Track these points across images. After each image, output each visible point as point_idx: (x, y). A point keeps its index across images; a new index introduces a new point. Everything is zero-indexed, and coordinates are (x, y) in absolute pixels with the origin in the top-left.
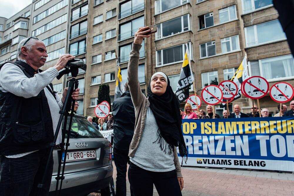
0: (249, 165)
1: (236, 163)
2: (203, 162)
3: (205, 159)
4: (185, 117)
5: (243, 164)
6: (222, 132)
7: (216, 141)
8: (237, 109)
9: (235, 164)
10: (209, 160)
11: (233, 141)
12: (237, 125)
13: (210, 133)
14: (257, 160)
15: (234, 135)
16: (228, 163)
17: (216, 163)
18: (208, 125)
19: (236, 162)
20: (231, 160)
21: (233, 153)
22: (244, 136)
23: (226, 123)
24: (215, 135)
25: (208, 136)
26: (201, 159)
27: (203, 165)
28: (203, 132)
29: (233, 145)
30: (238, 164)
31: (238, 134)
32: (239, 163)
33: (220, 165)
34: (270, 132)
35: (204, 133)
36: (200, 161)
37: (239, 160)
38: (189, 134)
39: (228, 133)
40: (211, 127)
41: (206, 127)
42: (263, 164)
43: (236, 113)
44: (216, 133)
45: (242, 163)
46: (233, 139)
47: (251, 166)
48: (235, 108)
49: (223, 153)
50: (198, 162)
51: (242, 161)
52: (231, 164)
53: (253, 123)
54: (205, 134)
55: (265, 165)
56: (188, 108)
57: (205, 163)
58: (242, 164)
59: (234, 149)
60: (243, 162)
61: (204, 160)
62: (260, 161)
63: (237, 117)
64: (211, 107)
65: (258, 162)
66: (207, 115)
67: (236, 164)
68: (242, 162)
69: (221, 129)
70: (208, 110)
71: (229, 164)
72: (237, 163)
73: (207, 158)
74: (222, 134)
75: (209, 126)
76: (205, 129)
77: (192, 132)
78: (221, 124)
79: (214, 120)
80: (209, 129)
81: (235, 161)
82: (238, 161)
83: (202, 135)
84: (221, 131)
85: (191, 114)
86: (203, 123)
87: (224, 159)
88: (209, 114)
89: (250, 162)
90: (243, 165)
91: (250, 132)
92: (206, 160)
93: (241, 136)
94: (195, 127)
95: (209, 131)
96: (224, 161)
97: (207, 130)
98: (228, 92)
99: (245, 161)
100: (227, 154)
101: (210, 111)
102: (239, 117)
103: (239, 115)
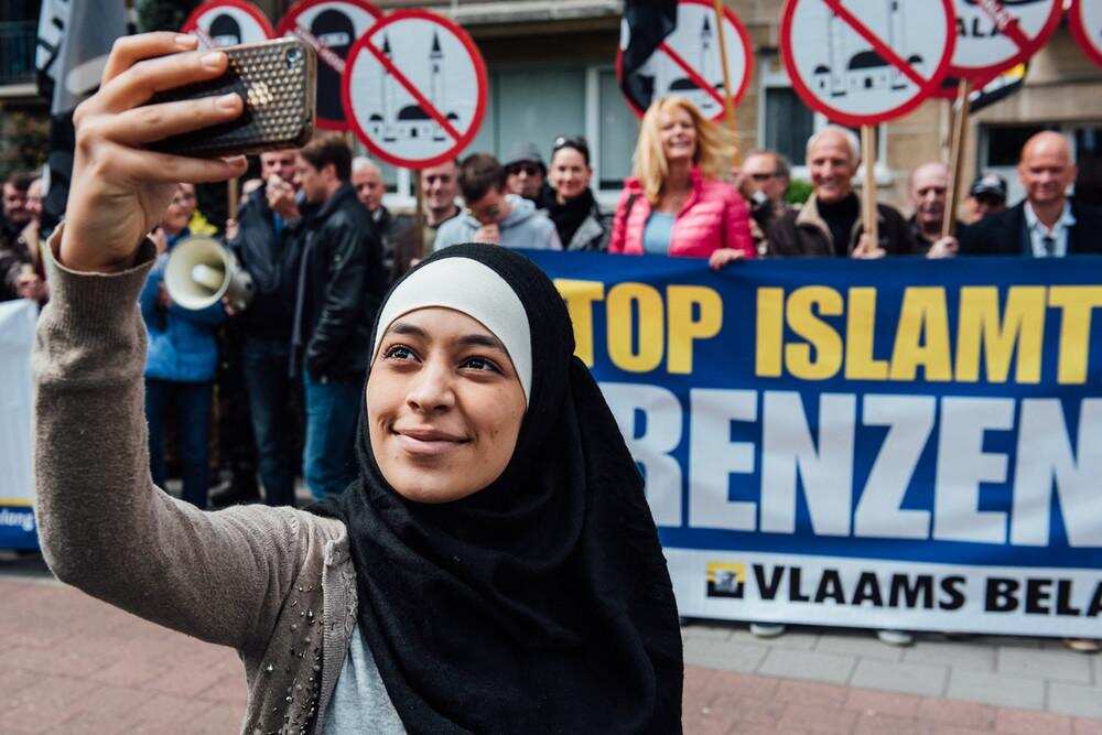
1: (997, 597)
2: (752, 588)
3: (770, 561)
4: (647, 221)
5: (1051, 603)
6: (921, 370)
7: (869, 441)
8: (1045, 177)
9: (991, 606)
10: (796, 574)
11: (1001, 442)
12: (1053, 318)
13: (826, 368)
15: (1013, 390)
16: (940, 595)
17: (849, 595)
18: (815, 308)
19: (1003, 588)
20: (961, 580)
21: (991, 530)
23: (969, 294)
24: (862, 388)
25: (811, 393)
26: (740, 564)
27: (751, 607)
28: (767, 365)
30: (1012, 605)
31: (1047, 386)
32: (1021, 595)
33: (878, 609)
35: (776, 372)
36: (732, 576)
37: (1022, 574)
38: (659, 376)
39: (967, 373)
40: (839, 323)
41: (802, 322)
43: (1037, 204)
44: (877, 371)
45: (1046, 596)
46: (1006, 422)
48: (1036, 163)
49: (913, 524)
50: (711, 585)
51: (1048, 582)
52: (958, 601)
54: (786, 381)
57: (768, 593)
58: (1043, 603)
60: (1053, 590)
61: (759, 570)
63: (1039, 251)
66: (808, 213)
67: (1001, 601)
68: (1044, 589)
69: (922, 342)
71: (943, 606)
72: (1007, 594)
73: (788, 560)
74: (919, 384)
75: (829, 320)
76: (790, 336)
77: (681, 363)
78: (923, 303)
79: (864, 273)
80: (825, 337)
81: (992, 584)
82: (1013, 585)
83: (763, 385)
84: (921, 356)
85: (697, 201)
86: (778, 293)
87: (913, 570)
88: (824, 208)
90: (1045, 611)
92: (778, 571)
93: (1071, 398)
94: (711, 324)
95: (821, 357)
96: (912, 583)
97: (804, 350)
98: (986, 10)
99: (1065, 587)
100: (939, 535)
101: (829, 179)
102: (1060, 250)
103: (1057, 226)
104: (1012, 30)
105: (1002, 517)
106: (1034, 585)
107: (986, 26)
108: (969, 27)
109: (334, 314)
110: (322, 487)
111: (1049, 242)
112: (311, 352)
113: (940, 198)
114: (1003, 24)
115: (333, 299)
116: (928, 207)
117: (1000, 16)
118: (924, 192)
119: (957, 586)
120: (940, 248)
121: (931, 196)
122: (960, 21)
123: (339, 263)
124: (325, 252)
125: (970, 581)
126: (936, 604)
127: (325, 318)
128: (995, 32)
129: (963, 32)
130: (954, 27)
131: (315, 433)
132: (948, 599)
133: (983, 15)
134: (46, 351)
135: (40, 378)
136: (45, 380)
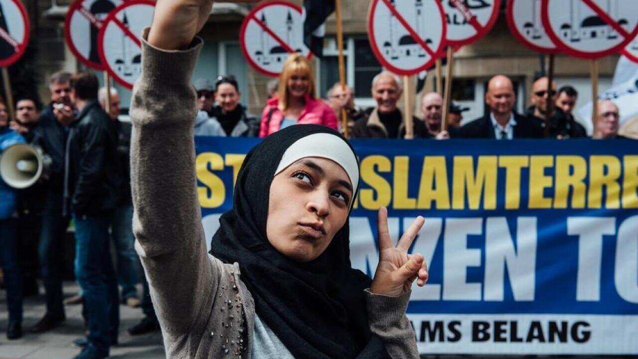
0: (530, 338)
1: (479, 333)
4: (281, 123)
5: (507, 335)
6: (434, 203)
8: (503, 100)
9: (475, 339)
11: (476, 242)
12: (502, 173)
13: (381, 203)
14: (559, 319)
15: (483, 214)
16: (448, 333)
18: (376, 167)
19: (481, 327)
20: (459, 323)
21: (472, 293)
22: (521, 221)
23: (458, 160)
24: (402, 214)
25: (374, 217)
29: (473, 257)
30: (486, 337)
31: (500, 211)
32: (491, 331)
34: (621, 204)
37: (491, 318)
39: (458, 205)
40: (389, 177)
41: (369, 176)
42: (584, 333)
43: (498, 113)
44: (410, 204)
45: (504, 331)
46: (478, 231)
47: (535, 342)
51: (505, 323)
52: (458, 337)
53: (563, 162)
54: (361, 211)
55: (587, 335)
56: (299, 82)
58: (503, 335)
59: (476, 275)
60: (507, 327)
62: (571, 319)
63: (498, 136)
64: (394, 83)
65: (565, 324)
66: (373, 120)
67: (481, 335)
68: (503, 327)
69: (434, 187)
70: (379, 95)
71: (450, 340)
72: (483, 331)
74: (432, 211)
75: (382, 174)
76: (362, 185)
78: (434, 164)
79: (404, 148)
80: (380, 184)
81: (476, 325)
82: (487, 325)
84: (433, 195)
85: (309, 111)
87: (433, 318)
89: (536, 325)
90: (504, 340)
91: (546, 204)
93: (512, 217)
95: (380, 197)
96: (432, 326)
97: (370, 192)
98: (460, 10)
99: (514, 325)
100: (446, 297)
101: (386, 101)
102: (510, 136)
103: (508, 126)
104: (473, 21)
105: (479, 285)
106: (498, 324)
107: (460, 19)
108: (451, 18)
109: (86, 178)
110: (86, 283)
111: (504, 134)
112: (74, 201)
113: (439, 111)
114: (469, 18)
115: (86, 168)
116: (432, 116)
117: (467, 14)
118: (429, 108)
119: (457, 327)
120: (441, 136)
121: (433, 110)
122: (447, 16)
123: (87, 147)
124: (80, 139)
125: (463, 323)
126: (446, 339)
127: (81, 180)
128: (465, 22)
129: (449, 22)
130: (445, 19)
131: (81, 250)
132: (452, 335)
133: (459, 13)
134: (143, 105)
135: (143, 122)
136: (147, 122)
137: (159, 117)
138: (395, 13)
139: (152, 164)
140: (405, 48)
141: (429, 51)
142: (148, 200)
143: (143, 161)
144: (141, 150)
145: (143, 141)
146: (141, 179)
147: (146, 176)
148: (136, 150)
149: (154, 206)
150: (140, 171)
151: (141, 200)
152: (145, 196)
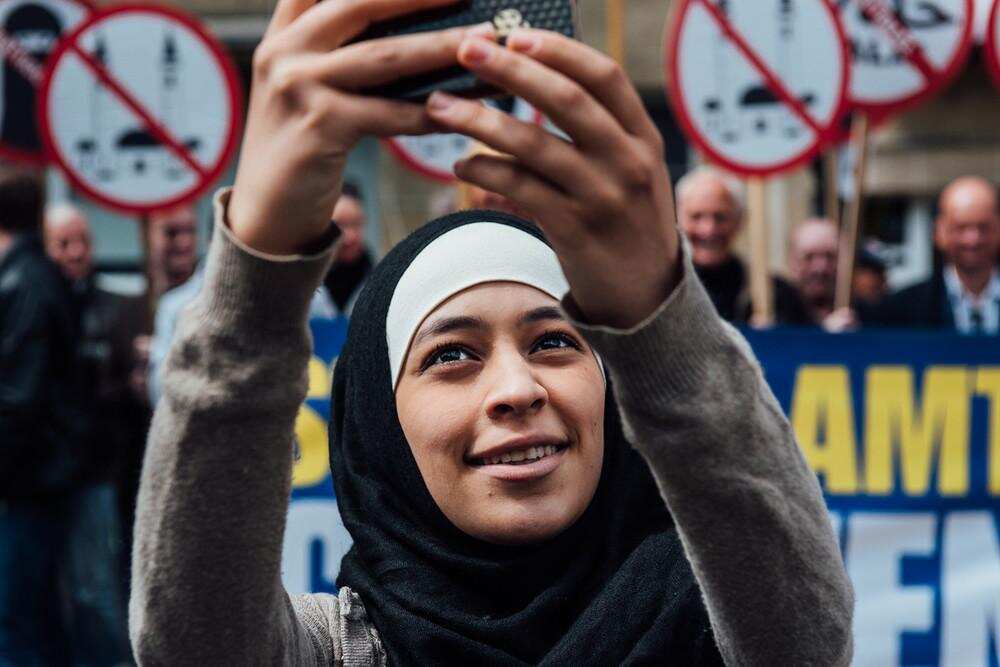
12: (980, 409)
15: (937, 505)
29: (914, 608)
31: (977, 497)
39: (879, 481)
43: (962, 271)
46: (926, 546)
64: (726, 197)
69: (821, 441)
78: (820, 389)
84: (818, 457)
98: (885, 31)
102: (991, 323)
103: (986, 297)
104: (916, 57)
107: (886, 50)
108: (864, 48)
111: (977, 317)
113: (831, 266)
114: (907, 50)
117: (901, 40)
118: (810, 256)
120: (837, 321)
121: (819, 263)
128: (897, 57)
129: (858, 57)
130: (850, 50)
133: (881, 38)
134: (202, 366)
135: (197, 403)
136: (205, 405)
137: (236, 397)
138: (729, 33)
139: (200, 496)
140: (753, 114)
141: (809, 121)
142: (177, 572)
143: (180, 487)
144: (180, 465)
145: (189, 446)
146: (168, 525)
147: (182, 519)
148: (166, 461)
149: (188, 587)
150: (168, 507)
151: (158, 571)
152: (170, 563)
